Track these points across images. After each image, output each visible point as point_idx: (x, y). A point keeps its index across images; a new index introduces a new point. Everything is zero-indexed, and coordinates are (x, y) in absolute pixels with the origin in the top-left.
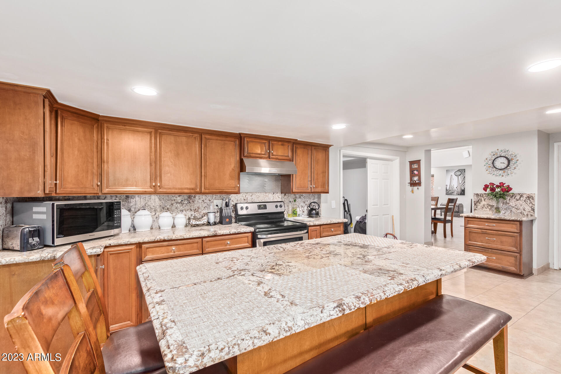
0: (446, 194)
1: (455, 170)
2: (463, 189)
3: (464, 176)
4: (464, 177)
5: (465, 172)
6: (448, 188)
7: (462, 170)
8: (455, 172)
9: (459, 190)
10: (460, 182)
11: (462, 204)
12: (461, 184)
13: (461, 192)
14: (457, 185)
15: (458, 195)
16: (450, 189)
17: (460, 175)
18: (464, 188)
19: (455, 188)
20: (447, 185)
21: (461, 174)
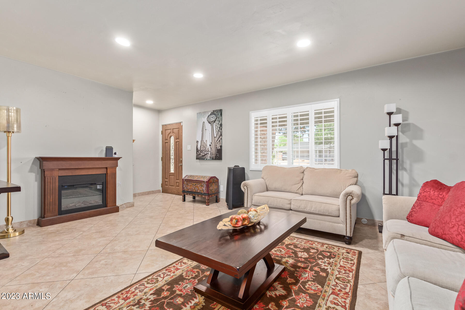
0: (197, 159)
1: (208, 112)
2: (219, 148)
3: (220, 123)
4: (221, 125)
5: (221, 114)
6: (199, 148)
7: (217, 111)
8: (209, 116)
9: (214, 151)
10: (215, 136)
11: (215, 177)
12: (216, 139)
13: (216, 155)
14: (211, 142)
15: (213, 159)
16: (202, 149)
17: (214, 122)
18: (221, 146)
19: (208, 145)
20: (197, 142)
21: (216, 120)
